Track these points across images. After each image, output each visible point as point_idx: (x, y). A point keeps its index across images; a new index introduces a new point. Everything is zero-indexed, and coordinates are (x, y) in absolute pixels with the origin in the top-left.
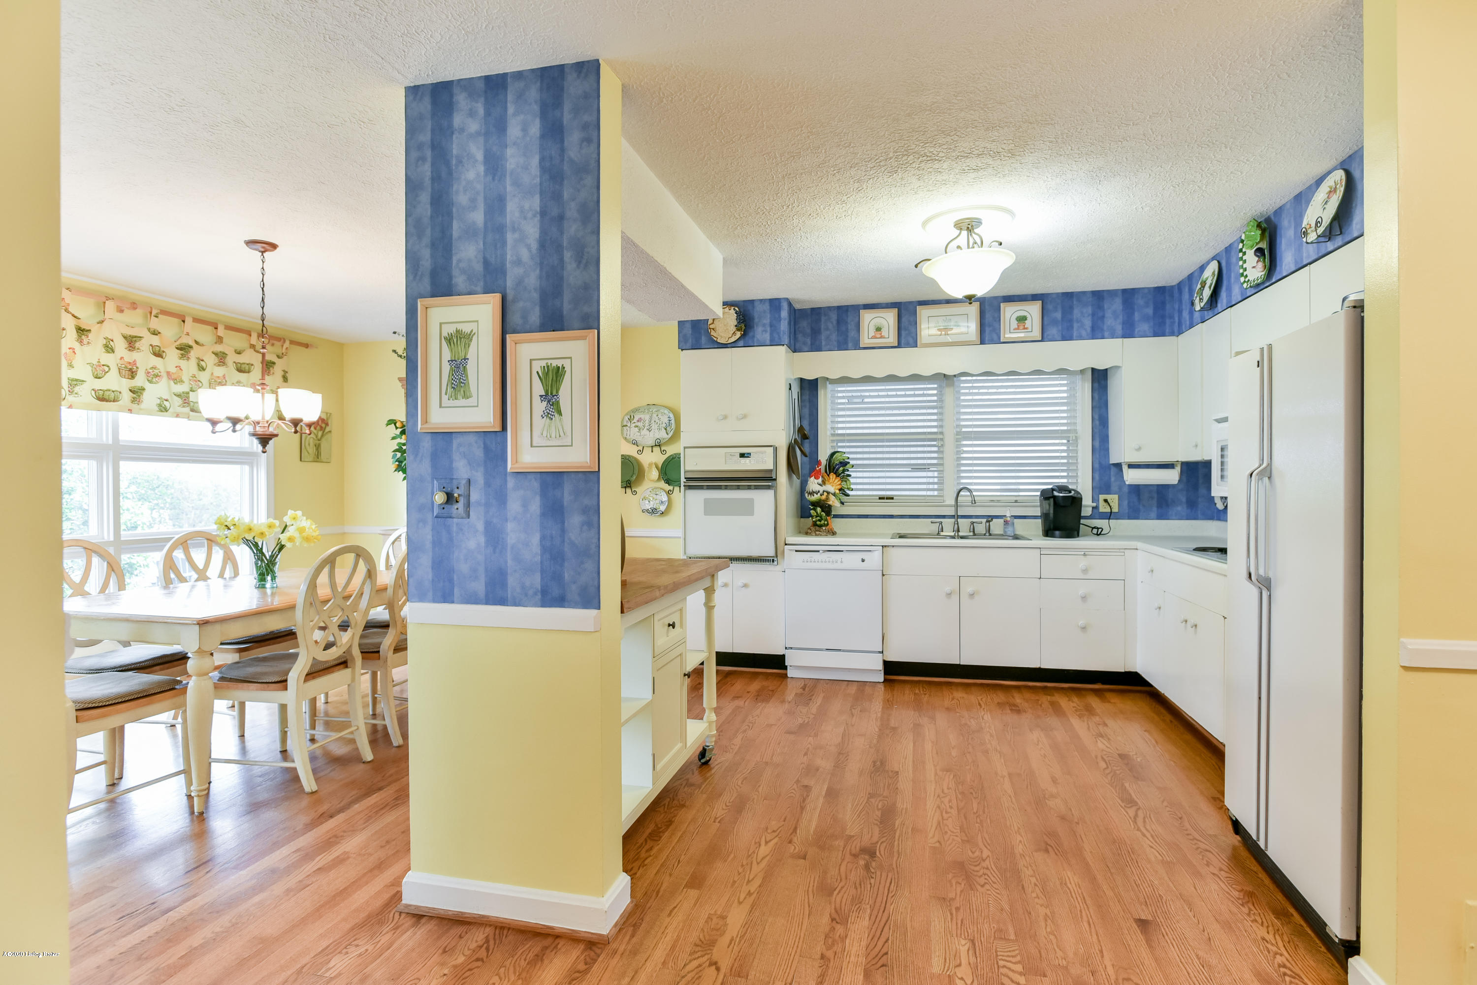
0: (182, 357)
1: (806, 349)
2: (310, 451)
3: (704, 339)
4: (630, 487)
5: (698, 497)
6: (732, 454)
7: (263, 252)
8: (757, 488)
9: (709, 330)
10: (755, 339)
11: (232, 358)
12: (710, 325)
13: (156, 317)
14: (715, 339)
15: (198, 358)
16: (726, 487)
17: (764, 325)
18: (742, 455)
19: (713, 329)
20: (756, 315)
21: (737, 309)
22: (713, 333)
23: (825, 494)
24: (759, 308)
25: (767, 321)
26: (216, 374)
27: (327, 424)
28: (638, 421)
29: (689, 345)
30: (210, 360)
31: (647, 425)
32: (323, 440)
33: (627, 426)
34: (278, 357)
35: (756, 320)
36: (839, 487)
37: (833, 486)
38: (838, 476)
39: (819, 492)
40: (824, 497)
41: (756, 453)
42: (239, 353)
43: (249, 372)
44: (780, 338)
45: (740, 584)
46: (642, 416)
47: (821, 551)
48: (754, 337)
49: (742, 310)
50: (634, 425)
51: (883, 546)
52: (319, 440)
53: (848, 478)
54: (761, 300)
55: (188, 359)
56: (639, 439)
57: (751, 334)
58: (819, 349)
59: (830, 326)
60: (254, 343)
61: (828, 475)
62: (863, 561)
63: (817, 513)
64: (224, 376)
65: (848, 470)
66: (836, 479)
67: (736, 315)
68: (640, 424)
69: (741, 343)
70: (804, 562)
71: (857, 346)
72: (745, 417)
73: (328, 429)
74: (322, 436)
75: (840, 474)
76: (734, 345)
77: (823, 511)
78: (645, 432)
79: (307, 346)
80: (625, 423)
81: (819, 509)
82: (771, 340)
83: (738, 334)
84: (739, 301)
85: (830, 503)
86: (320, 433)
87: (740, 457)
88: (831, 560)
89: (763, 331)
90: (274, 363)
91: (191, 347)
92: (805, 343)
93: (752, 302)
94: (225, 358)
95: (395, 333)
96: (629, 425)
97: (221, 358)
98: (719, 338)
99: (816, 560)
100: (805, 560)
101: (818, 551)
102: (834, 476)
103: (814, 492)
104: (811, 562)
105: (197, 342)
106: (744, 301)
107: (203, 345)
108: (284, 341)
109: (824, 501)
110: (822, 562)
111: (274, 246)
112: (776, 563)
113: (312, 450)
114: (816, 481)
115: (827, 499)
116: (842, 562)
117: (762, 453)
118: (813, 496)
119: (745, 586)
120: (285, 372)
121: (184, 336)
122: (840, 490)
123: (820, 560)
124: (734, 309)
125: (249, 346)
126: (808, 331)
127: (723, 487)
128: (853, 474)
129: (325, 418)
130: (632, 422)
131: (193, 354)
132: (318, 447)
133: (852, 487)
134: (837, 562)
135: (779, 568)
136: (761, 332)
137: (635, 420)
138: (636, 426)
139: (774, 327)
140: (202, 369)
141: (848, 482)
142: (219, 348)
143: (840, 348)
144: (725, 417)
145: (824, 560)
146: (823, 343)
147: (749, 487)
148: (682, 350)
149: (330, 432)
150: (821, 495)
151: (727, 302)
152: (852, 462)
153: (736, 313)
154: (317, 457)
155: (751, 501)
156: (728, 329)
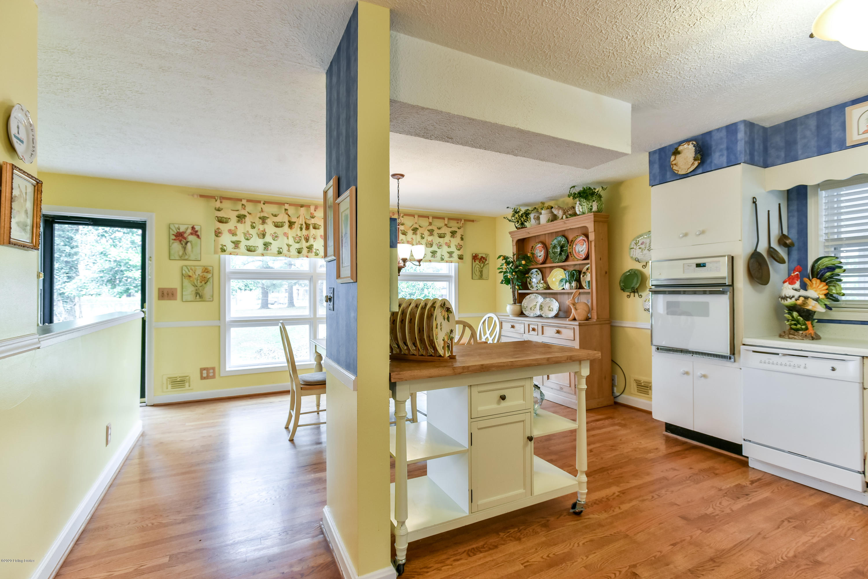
0: (414, 234)
1: (780, 162)
2: (477, 274)
3: (668, 174)
4: (637, 292)
5: (661, 299)
6: (689, 265)
7: (398, 179)
8: (712, 293)
9: (672, 166)
10: (713, 164)
11: (436, 232)
12: (672, 161)
13: (403, 217)
14: (676, 172)
15: (421, 233)
16: (685, 293)
17: (721, 150)
18: (698, 265)
19: (675, 164)
20: (713, 143)
21: (694, 143)
22: (675, 168)
23: (802, 299)
24: (716, 136)
25: (724, 146)
26: (429, 240)
27: (486, 260)
28: (642, 244)
29: (657, 181)
30: (426, 233)
31: (648, 246)
32: (484, 268)
33: (633, 248)
34: (459, 228)
35: (713, 148)
36: (825, 292)
37: (816, 291)
38: (824, 281)
39: (793, 297)
40: (799, 302)
41: (710, 262)
42: (439, 229)
43: (444, 237)
44: (736, 158)
45: (699, 374)
46: (644, 240)
47: (780, 354)
48: (711, 162)
49: (700, 143)
50: (639, 247)
51: (863, 357)
52: (481, 268)
53: (838, 283)
54: (718, 130)
55: (416, 234)
56: (640, 257)
57: (709, 161)
58: (795, 159)
59: (808, 133)
60: (447, 223)
61: (810, 280)
62: (833, 369)
63: (793, 317)
64: (432, 240)
65: (839, 275)
66: (820, 284)
67: (694, 148)
68: (643, 246)
69: (700, 170)
70: (761, 362)
71: (842, 146)
72: (703, 232)
73: (486, 262)
74: (483, 266)
75: (826, 280)
76: (693, 173)
77: (800, 315)
78: (646, 252)
79: (473, 221)
80: (632, 247)
81: (795, 314)
82: (728, 162)
83: (696, 163)
84: (698, 136)
85: (809, 308)
86: (482, 265)
87: (697, 267)
88: (792, 364)
89: (720, 156)
90: (456, 232)
91: (418, 229)
92: (778, 157)
93: (709, 133)
94: (433, 232)
95: (508, 208)
96: (635, 247)
97: (431, 232)
98: (680, 170)
99: (775, 362)
100: (763, 361)
101: (778, 354)
102: (818, 281)
103: (787, 297)
104: (769, 363)
105: (420, 226)
106: (703, 135)
107: (422, 227)
108: (461, 221)
109: (800, 305)
110: (777, 364)
111: (403, 176)
112: (732, 360)
113: (478, 273)
114: (791, 286)
115: (804, 304)
116: (805, 368)
117: (717, 262)
118: (787, 300)
119: (704, 376)
120: (462, 235)
121: (414, 224)
122: (826, 295)
123: (779, 363)
124: (692, 144)
125: (444, 225)
126: (782, 144)
127: (682, 292)
128: (844, 279)
129: (485, 257)
130: (638, 245)
131: (418, 232)
132: (481, 272)
133: (844, 291)
134: (799, 367)
135: (735, 365)
136: (717, 157)
137: (639, 244)
138: (640, 248)
139: (730, 149)
140: (423, 238)
141: (837, 287)
142: (430, 228)
143: (820, 152)
144: (686, 235)
145: (784, 363)
146: (800, 152)
147: (705, 293)
148: (652, 186)
149: (488, 264)
150: (796, 300)
151: (687, 139)
152: (845, 267)
153: (694, 146)
154: (481, 277)
155: (706, 305)
156: (687, 162)
